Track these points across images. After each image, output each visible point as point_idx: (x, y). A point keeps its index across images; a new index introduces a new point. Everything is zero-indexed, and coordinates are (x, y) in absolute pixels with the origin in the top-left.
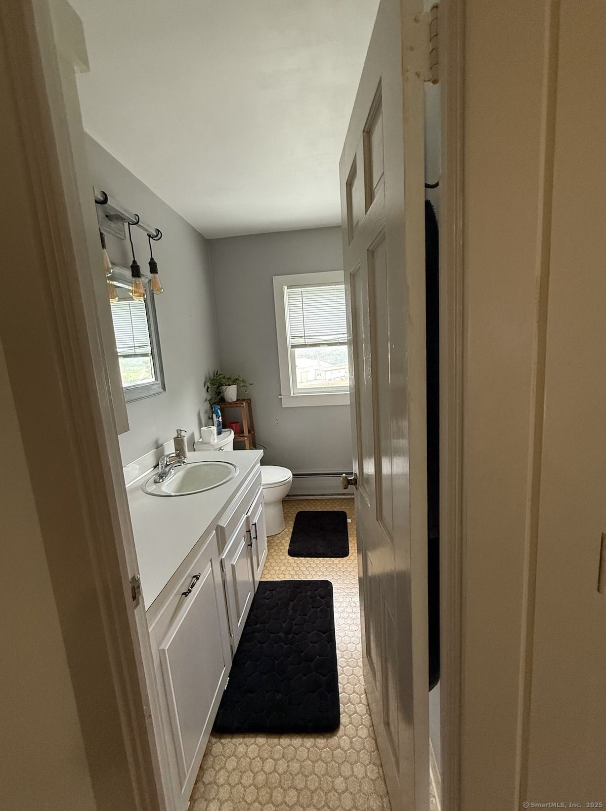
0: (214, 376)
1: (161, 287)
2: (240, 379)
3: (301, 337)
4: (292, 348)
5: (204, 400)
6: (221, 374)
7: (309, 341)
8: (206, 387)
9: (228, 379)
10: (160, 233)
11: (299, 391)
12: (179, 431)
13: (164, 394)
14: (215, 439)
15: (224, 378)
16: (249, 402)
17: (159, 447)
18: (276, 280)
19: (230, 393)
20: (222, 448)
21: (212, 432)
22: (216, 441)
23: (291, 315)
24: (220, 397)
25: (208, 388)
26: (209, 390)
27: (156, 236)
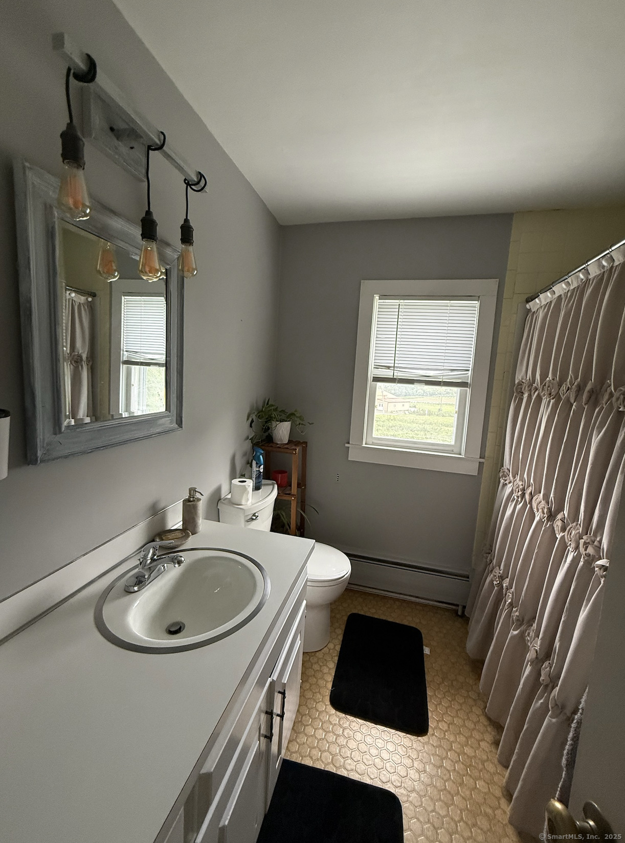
0: (263, 407)
1: (194, 267)
2: (297, 415)
3: (389, 367)
4: (373, 381)
5: (245, 436)
6: (272, 405)
7: (399, 374)
8: (250, 420)
9: (281, 412)
10: (203, 179)
11: (375, 441)
12: (193, 491)
13: (179, 432)
14: (248, 500)
15: (276, 410)
16: (304, 445)
17: (157, 512)
18: (366, 285)
19: (281, 432)
20: (257, 514)
21: (245, 488)
22: (249, 502)
23: (379, 336)
24: (267, 434)
25: (252, 421)
26: (253, 425)
27: (196, 183)
